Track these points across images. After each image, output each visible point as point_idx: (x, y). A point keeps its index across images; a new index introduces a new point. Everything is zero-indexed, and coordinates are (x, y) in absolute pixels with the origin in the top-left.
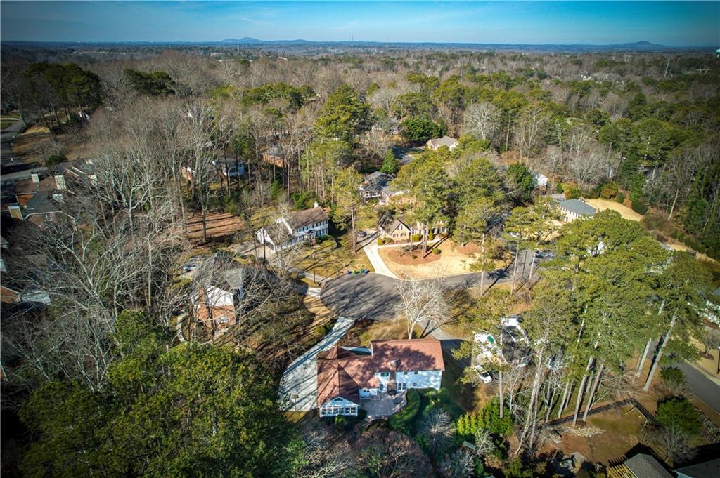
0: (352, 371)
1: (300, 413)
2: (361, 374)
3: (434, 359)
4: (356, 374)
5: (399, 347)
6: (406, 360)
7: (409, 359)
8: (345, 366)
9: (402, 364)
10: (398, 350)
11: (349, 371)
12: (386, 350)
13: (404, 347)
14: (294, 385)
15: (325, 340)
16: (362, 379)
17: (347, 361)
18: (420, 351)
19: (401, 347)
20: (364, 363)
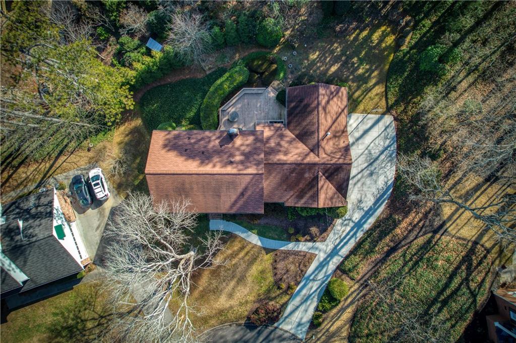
0: (297, 148)
1: (365, 111)
2: (283, 143)
3: (165, 146)
4: (290, 142)
5: (218, 165)
6: (211, 145)
7: (205, 147)
8: (307, 155)
9: (217, 142)
10: (220, 162)
11: (301, 148)
12: (242, 162)
13: (210, 165)
14: (375, 165)
15: (330, 272)
16: (282, 136)
17: (306, 161)
18: (183, 159)
19: (214, 166)
20: (278, 157)
